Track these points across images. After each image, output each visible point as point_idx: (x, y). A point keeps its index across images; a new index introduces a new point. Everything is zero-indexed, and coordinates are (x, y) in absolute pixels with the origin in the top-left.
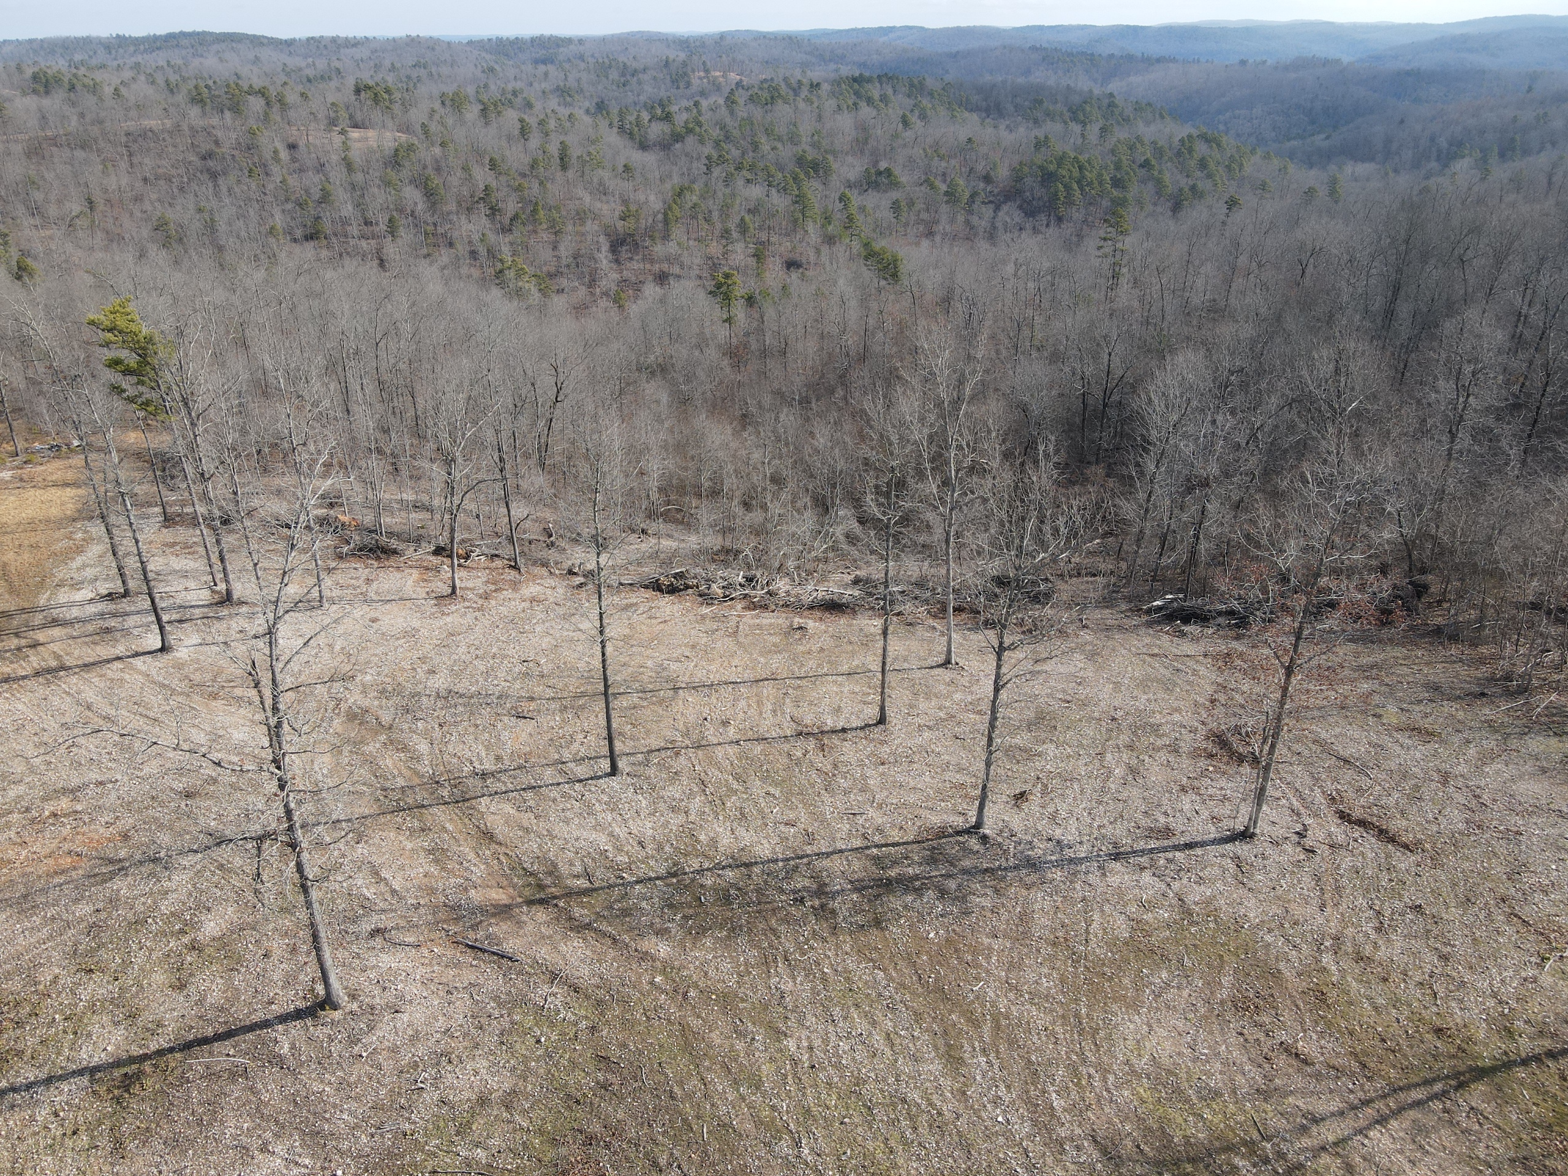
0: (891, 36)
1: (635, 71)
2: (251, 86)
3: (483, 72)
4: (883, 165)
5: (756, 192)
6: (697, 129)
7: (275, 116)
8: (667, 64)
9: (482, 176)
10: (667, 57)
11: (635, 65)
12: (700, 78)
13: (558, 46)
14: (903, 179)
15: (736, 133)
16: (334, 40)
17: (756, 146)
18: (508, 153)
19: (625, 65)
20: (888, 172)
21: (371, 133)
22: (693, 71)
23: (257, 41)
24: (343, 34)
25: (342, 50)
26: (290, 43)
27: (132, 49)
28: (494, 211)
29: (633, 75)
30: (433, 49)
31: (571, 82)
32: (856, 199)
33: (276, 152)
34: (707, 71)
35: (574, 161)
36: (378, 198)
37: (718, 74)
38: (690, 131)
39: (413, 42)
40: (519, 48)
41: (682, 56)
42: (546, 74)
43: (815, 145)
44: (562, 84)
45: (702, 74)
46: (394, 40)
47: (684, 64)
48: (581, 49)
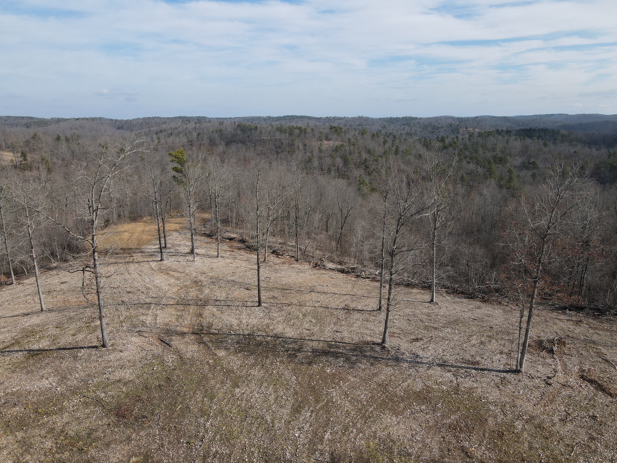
0: (552, 117)
1: (438, 127)
5: (472, 166)
6: (454, 145)
9: (364, 156)
10: (451, 123)
12: (463, 131)
13: (412, 120)
14: (540, 166)
15: (469, 147)
16: (334, 118)
17: (476, 152)
18: (376, 149)
19: (434, 125)
20: (534, 163)
21: (331, 142)
22: (461, 128)
23: (310, 118)
24: (337, 116)
25: (336, 121)
26: (320, 119)
28: (367, 167)
30: (366, 120)
31: (413, 131)
32: (515, 173)
33: (298, 146)
35: (400, 152)
37: (471, 129)
38: (451, 145)
39: (360, 118)
40: (397, 121)
42: (404, 128)
43: (502, 152)
44: (409, 132)
45: (465, 129)
46: (354, 117)
47: (458, 125)
48: (420, 121)
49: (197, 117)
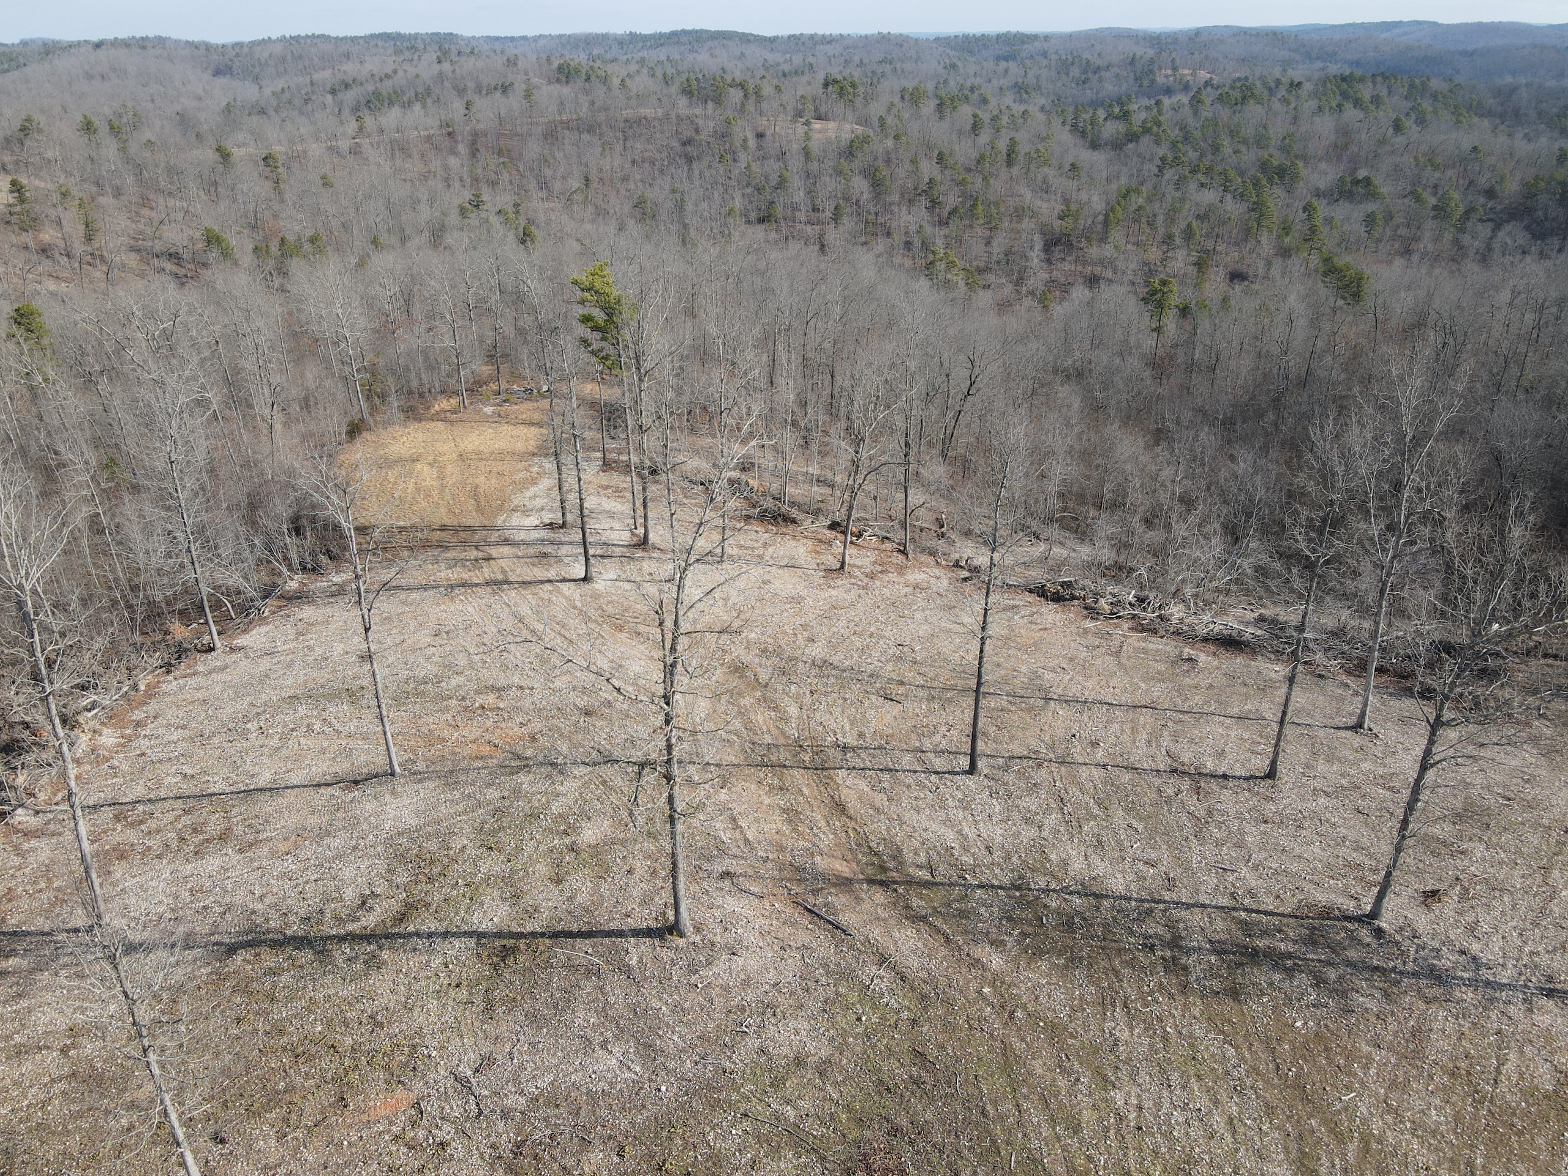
0: (1396, 31)
1: (1098, 68)
2: (733, 80)
3: (945, 68)
4: (1362, 173)
5: (1209, 197)
6: (1155, 129)
7: (750, 107)
8: (1133, 61)
9: (928, 169)
10: (1134, 55)
11: (1099, 62)
12: (1167, 76)
13: (1023, 42)
14: (1384, 190)
15: (1197, 134)
16: (812, 37)
17: (1216, 149)
18: (957, 148)
19: (1088, 61)
20: (1367, 181)
21: (832, 125)
22: (1160, 69)
23: (746, 39)
24: (820, 33)
25: (818, 47)
26: (773, 40)
27: (640, 44)
28: (934, 204)
29: (1095, 72)
30: (901, 46)
31: (1031, 79)
32: (1322, 209)
33: (745, 140)
34: (1175, 69)
35: (1021, 158)
36: (829, 185)
37: (1186, 72)
38: (1146, 131)
39: (883, 39)
40: (984, 45)
41: (1151, 52)
42: (1006, 71)
43: (1284, 149)
44: (1020, 81)
45: (1169, 72)
46: (866, 37)
47: (1152, 61)
48: (1046, 45)
49: (432, 34)
